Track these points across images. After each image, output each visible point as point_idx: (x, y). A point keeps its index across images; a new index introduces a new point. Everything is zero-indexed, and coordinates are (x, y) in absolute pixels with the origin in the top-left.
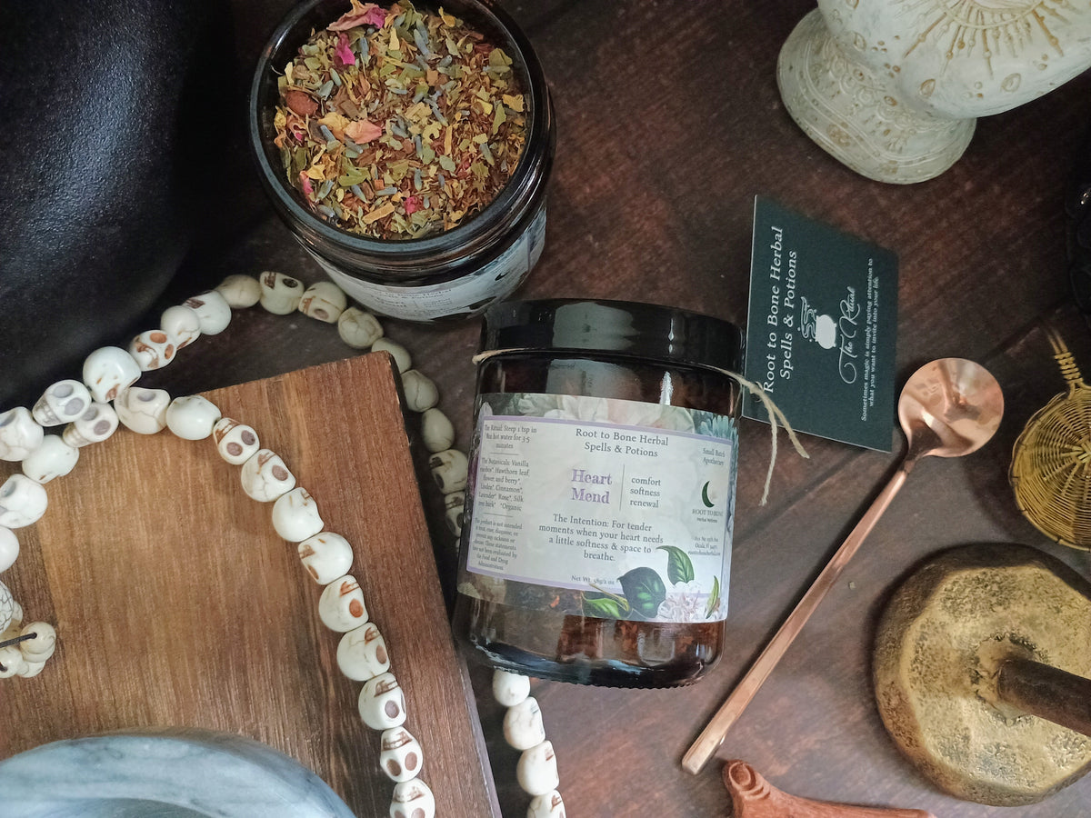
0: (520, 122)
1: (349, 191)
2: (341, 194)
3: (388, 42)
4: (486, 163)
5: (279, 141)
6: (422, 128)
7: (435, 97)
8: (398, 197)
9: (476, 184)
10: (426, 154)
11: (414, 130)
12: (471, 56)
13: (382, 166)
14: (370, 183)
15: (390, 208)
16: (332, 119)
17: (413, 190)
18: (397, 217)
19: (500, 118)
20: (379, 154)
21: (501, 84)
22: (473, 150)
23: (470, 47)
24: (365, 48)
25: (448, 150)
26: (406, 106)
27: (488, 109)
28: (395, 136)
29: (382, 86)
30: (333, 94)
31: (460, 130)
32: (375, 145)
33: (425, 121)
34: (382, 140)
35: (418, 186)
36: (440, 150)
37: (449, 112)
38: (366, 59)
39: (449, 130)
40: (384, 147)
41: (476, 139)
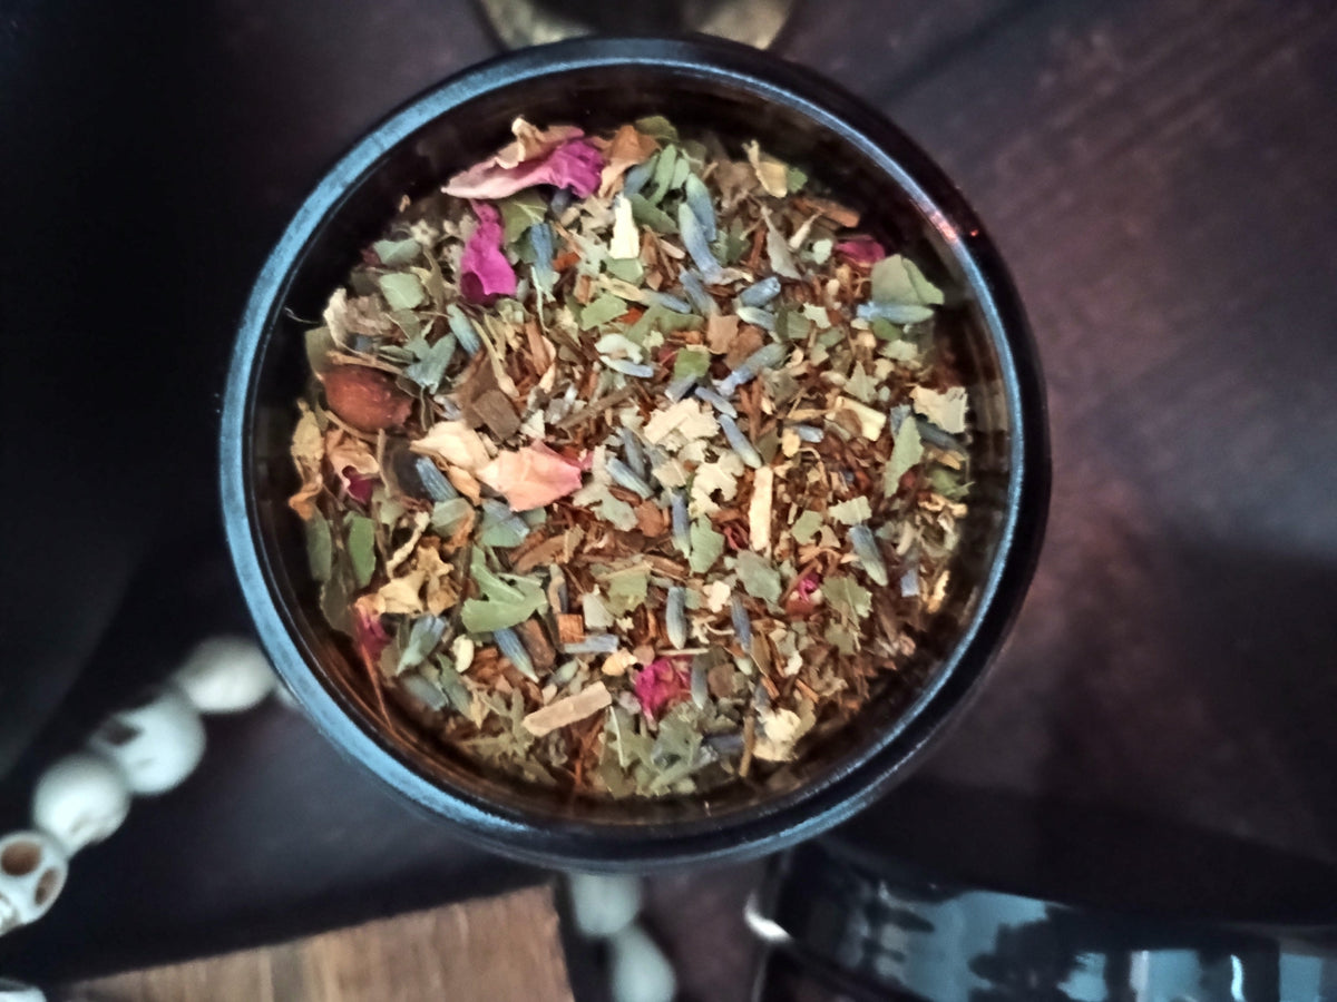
0: (955, 459)
1: (487, 643)
2: (464, 651)
3: (606, 235)
4: (862, 578)
5: (300, 501)
6: (692, 468)
7: (726, 386)
8: (618, 662)
9: (835, 633)
10: (698, 545)
11: (668, 474)
12: (825, 271)
13: (579, 574)
14: (546, 623)
15: (598, 694)
16: (450, 440)
17: (660, 645)
18: (614, 723)
19: (908, 450)
20: (569, 539)
21: (904, 351)
22: (830, 540)
23: (823, 249)
24: (541, 247)
25: (760, 534)
26: (648, 406)
27: (872, 424)
28: (617, 490)
29: (584, 351)
30: (451, 371)
31: (794, 481)
32: (564, 513)
33: (697, 452)
34: (581, 501)
35: (675, 636)
36: (734, 531)
37: (762, 429)
38: (544, 281)
39: (764, 478)
40: (583, 517)
41: (838, 512)
